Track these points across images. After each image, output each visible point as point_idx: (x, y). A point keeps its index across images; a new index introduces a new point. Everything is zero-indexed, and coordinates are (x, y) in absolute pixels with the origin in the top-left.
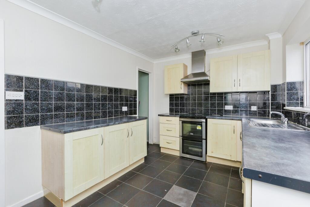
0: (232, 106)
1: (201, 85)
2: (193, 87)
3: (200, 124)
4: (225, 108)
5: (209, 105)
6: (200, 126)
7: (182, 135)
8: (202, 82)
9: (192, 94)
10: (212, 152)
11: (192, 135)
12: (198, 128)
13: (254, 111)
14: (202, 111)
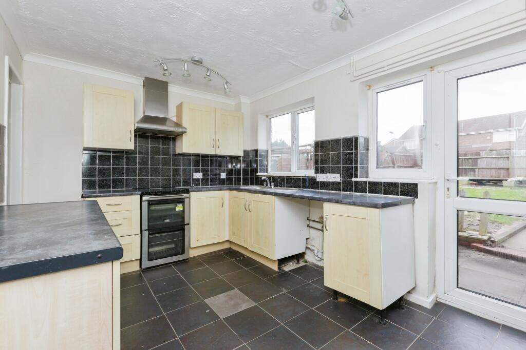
0: (201, 174)
1: (158, 138)
2: (142, 139)
3: (182, 201)
4: (193, 176)
5: (170, 172)
6: (181, 205)
7: (147, 228)
8: (160, 134)
9: (140, 153)
10: (197, 241)
11: (168, 223)
12: (177, 209)
13: (223, 179)
14: (159, 182)
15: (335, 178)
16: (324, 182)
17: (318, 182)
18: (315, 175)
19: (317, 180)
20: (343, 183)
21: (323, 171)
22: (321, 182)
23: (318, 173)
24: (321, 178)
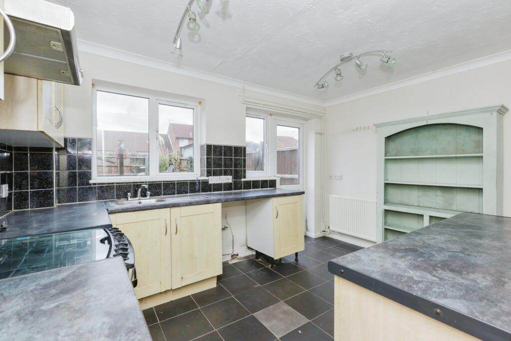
15: (228, 179)
16: (217, 184)
17: (211, 184)
18: (207, 178)
19: (210, 183)
20: (234, 183)
21: (215, 174)
22: (214, 184)
23: (211, 175)
24: (213, 180)
